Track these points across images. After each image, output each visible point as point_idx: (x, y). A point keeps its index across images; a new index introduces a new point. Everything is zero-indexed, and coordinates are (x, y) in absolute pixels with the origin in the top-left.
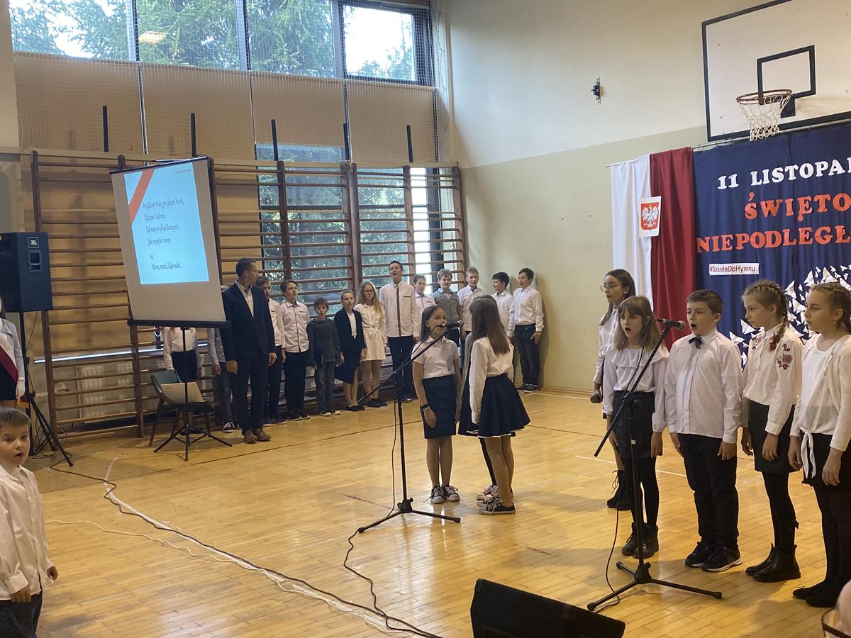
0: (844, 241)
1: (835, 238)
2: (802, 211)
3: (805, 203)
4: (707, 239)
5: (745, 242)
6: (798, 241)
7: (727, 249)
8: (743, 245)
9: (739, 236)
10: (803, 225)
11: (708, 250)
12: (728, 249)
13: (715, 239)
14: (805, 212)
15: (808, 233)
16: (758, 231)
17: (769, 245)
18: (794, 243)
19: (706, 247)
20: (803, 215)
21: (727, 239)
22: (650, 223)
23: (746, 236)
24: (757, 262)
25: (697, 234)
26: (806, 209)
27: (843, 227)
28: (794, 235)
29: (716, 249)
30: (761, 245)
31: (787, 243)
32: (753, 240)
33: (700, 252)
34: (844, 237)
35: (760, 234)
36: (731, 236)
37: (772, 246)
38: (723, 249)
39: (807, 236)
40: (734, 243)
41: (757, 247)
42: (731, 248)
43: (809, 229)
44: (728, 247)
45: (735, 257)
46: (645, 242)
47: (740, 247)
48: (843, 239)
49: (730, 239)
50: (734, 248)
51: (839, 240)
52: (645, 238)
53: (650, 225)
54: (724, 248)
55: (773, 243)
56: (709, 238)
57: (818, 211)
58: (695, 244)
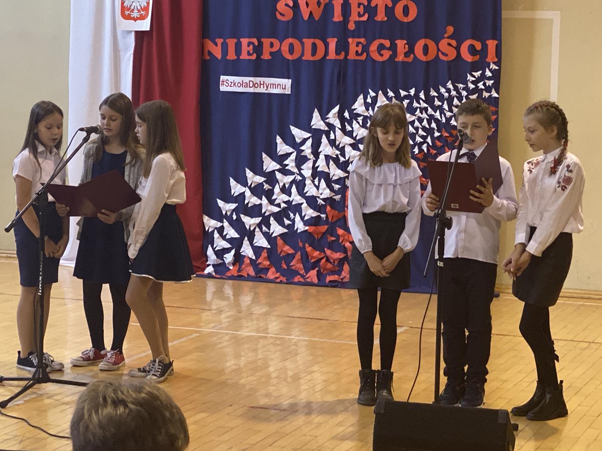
0: (406, 60)
1: (395, 54)
2: (354, 17)
3: (359, 7)
4: (220, 41)
5: (275, 49)
6: (347, 54)
7: (248, 58)
8: (271, 54)
9: (266, 42)
10: (354, 34)
11: (219, 57)
12: (251, 57)
13: (232, 43)
14: (357, 19)
15: (360, 45)
16: (292, 37)
17: (308, 56)
18: (342, 57)
19: (217, 52)
20: (355, 22)
21: (249, 44)
22: (136, 11)
23: (276, 42)
24: (289, 78)
25: (205, 33)
26: (360, 15)
27: (405, 42)
28: (343, 47)
29: (232, 56)
30: (296, 56)
31: (332, 55)
32: (285, 48)
33: (208, 58)
34: (407, 55)
35: (296, 43)
36: (255, 41)
37: (312, 59)
38: (241, 57)
39: (360, 49)
40: (258, 49)
41: (290, 57)
42: (254, 57)
43: (362, 40)
44: (249, 54)
45: (258, 69)
46: (124, 38)
47: (266, 56)
48: (405, 56)
49: (253, 44)
50: (258, 57)
51: (400, 58)
52: (124, 31)
53: (135, 14)
54: (244, 56)
55: (314, 54)
56: (222, 40)
57: (376, 18)
58: (202, 47)
